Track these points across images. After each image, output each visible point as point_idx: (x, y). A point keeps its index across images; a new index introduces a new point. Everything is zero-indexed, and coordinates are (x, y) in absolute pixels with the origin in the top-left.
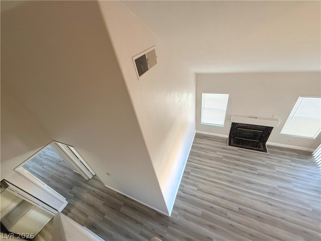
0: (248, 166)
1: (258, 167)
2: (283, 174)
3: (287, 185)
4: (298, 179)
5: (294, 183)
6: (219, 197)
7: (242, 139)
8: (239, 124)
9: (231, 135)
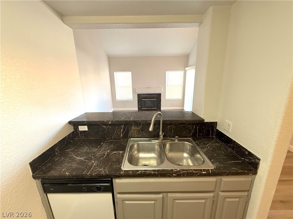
7: (146, 109)
8: (142, 95)
9: (139, 106)
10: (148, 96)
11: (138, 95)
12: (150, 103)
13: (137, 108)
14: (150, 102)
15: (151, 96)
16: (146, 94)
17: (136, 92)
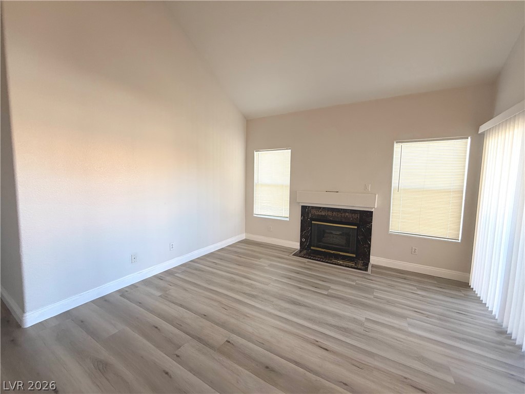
0: (309, 281)
1: (332, 286)
2: (388, 302)
3: (393, 321)
4: (425, 314)
5: (412, 320)
6: (195, 313)
7: (324, 250)
8: (314, 211)
9: (304, 240)
10: (330, 213)
11: (303, 208)
12: (340, 235)
13: (299, 244)
14: (338, 233)
15: (340, 215)
16: (324, 208)
17: (298, 201)
